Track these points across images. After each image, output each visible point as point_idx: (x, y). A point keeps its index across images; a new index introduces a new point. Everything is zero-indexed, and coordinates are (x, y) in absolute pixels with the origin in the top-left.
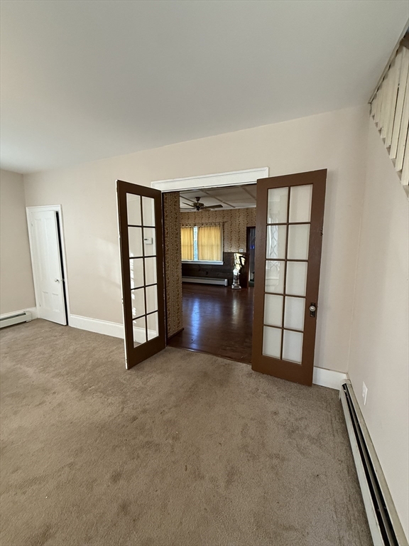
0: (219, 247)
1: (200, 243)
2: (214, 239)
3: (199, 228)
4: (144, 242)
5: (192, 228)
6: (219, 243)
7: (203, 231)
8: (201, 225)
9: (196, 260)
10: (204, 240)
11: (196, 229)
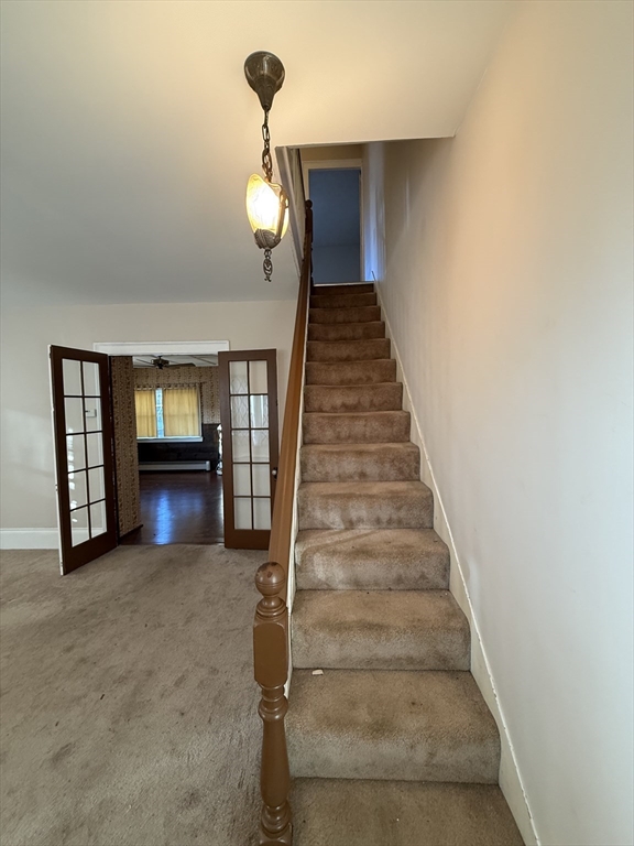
0: (196, 417)
1: (167, 413)
2: (187, 406)
3: (164, 392)
4: (86, 415)
5: (153, 391)
6: (196, 411)
7: (170, 396)
8: (167, 388)
9: (161, 436)
10: (173, 408)
11: (159, 393)
